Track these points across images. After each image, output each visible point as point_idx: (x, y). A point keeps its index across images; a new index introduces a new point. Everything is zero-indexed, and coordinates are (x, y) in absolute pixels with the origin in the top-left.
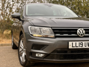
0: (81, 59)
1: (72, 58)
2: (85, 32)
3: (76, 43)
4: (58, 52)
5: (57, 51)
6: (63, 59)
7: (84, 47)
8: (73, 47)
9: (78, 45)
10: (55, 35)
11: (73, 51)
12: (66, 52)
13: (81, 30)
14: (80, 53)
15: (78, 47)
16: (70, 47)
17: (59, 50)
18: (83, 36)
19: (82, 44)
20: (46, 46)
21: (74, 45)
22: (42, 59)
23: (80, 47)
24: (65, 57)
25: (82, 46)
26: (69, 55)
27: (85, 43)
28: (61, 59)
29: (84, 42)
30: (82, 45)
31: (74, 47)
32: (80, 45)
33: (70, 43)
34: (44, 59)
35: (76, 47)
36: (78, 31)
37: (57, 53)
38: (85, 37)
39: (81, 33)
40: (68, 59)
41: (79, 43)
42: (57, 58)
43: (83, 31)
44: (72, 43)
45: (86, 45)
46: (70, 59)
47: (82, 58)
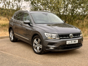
2: (73, 35)
6: (63, 49)
7: (73, 43)
9: (70, 42)
10: (60, 38)
12: (65, 46)
16: (67, 44)
17: (62, 45)
24: (64, 48)
28: (62, 49)
29: (73, 41)
33: (67, 42)
36: (70, 35)
42: (61, 49)
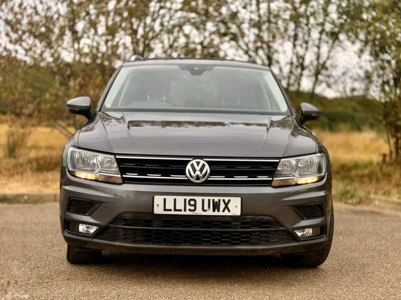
0: (193, 244)
1: (167, 242)
2: (211, 171)
3: (175, 200)
4: (126, 222)
5: (125, 220)
6: (140, 242)
7: (199, 212)
8: (165, 210)
9: (180, 206)
10: (122, 175)
11: (169, 222)
12: (149, 222)
13: (198, 163)
14: (190, 227)
15: (181, 210)
16: (158, 210)
17: (127, 216)
18: (203, 180)
19: (192, 203)
20: (98, 205)
21: (170, 205)
22: (90, 240)
23: (188, 213)
24: (149, 237)
25: (192, 208)
26: (157, 233)
27: (203, 200)
28: (134, 242)
29: (199, 199)
30: (195, 205)
31: (171, 210)
32: (188, 207)
33: (158, 200)
34: (95, 240)
35: (175, 210)
36: (189, 167)
37: (124, 225)
38: (207, 183)
39: (198, 173)
40: (154, 243)
41: (185, 200)
42: (125, 239)
43: (204, 166)
44: (165, 200)
45: (206, 207)
46: (160, 243)
47: (199, 244)
